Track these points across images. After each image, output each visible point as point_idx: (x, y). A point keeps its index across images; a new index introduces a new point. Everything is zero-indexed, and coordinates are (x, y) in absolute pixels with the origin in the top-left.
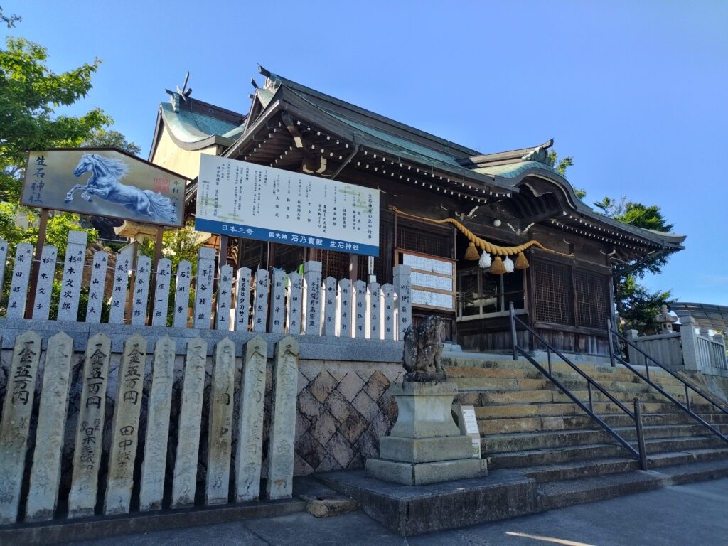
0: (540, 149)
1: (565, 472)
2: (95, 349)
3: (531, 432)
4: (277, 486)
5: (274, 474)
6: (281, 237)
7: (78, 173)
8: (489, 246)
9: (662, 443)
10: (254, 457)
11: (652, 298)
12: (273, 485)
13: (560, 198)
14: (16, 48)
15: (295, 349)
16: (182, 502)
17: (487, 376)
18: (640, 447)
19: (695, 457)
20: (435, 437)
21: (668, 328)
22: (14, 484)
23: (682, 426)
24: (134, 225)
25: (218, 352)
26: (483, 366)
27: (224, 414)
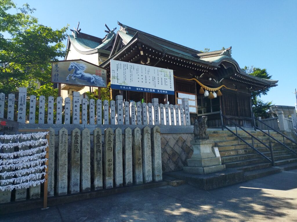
0: (226, 51)
1: (249, 168)
2: (97, 133)
3: (234, 156)
4: (157, 177)
5: (156, 173)
6: (141, 89)
7: (70, 70)
8: (208, 88)
9: (277, 157)
10: (149, 167)
11: (265, 104)
12: (156, 177)
13: (234, 69)
14: (26, 19)
15: (159, 130)
16: (129, 183)
17: (215, 136)
18: (272, 159)
19: (289, 161)
20: (208, 158)
21: (272, 116)
22: (78, 180)
23: (283, 151)
24: (68, 85)
25: (135, 132)
26: (213, 133)
27: (139, 154)
